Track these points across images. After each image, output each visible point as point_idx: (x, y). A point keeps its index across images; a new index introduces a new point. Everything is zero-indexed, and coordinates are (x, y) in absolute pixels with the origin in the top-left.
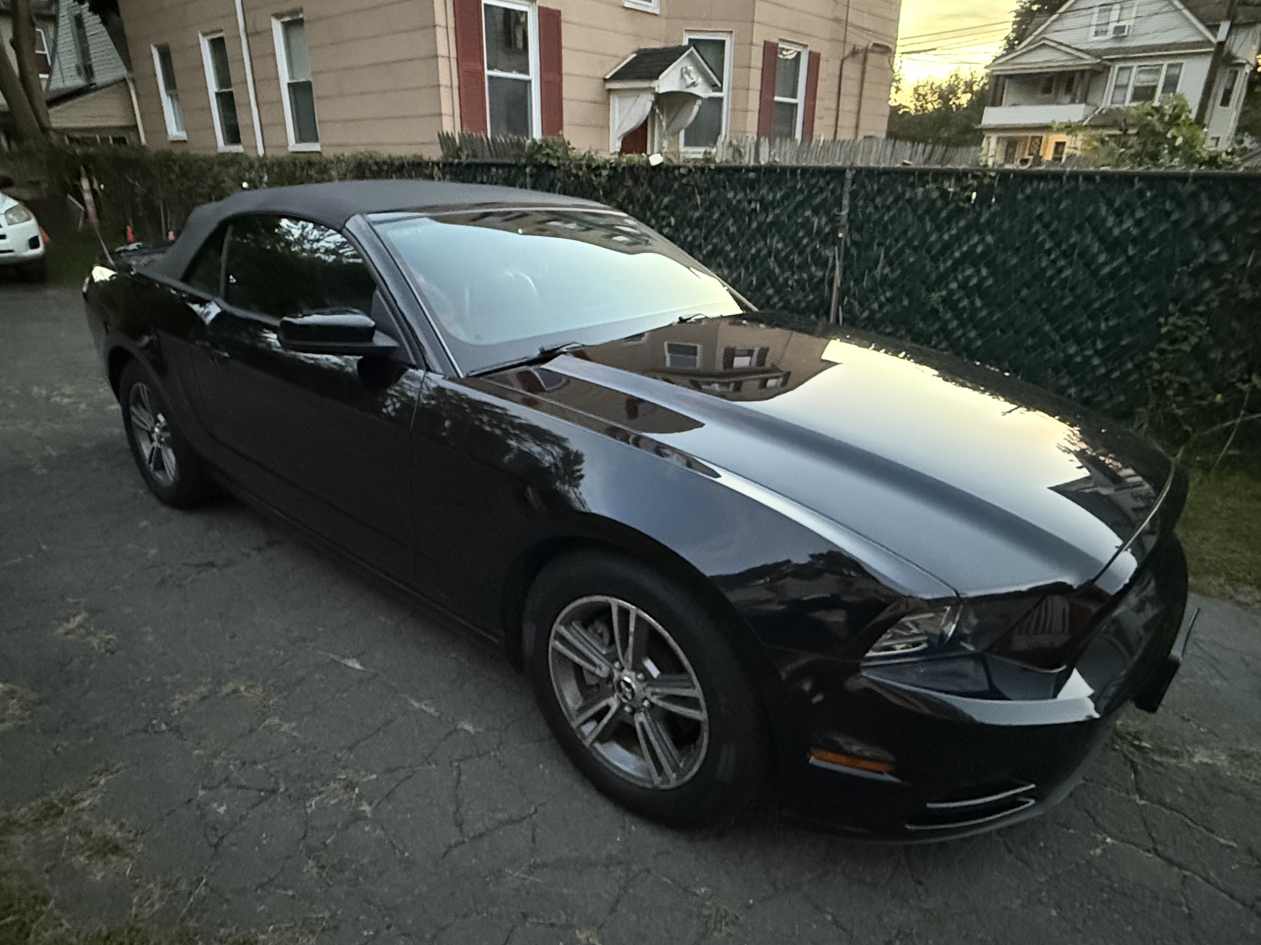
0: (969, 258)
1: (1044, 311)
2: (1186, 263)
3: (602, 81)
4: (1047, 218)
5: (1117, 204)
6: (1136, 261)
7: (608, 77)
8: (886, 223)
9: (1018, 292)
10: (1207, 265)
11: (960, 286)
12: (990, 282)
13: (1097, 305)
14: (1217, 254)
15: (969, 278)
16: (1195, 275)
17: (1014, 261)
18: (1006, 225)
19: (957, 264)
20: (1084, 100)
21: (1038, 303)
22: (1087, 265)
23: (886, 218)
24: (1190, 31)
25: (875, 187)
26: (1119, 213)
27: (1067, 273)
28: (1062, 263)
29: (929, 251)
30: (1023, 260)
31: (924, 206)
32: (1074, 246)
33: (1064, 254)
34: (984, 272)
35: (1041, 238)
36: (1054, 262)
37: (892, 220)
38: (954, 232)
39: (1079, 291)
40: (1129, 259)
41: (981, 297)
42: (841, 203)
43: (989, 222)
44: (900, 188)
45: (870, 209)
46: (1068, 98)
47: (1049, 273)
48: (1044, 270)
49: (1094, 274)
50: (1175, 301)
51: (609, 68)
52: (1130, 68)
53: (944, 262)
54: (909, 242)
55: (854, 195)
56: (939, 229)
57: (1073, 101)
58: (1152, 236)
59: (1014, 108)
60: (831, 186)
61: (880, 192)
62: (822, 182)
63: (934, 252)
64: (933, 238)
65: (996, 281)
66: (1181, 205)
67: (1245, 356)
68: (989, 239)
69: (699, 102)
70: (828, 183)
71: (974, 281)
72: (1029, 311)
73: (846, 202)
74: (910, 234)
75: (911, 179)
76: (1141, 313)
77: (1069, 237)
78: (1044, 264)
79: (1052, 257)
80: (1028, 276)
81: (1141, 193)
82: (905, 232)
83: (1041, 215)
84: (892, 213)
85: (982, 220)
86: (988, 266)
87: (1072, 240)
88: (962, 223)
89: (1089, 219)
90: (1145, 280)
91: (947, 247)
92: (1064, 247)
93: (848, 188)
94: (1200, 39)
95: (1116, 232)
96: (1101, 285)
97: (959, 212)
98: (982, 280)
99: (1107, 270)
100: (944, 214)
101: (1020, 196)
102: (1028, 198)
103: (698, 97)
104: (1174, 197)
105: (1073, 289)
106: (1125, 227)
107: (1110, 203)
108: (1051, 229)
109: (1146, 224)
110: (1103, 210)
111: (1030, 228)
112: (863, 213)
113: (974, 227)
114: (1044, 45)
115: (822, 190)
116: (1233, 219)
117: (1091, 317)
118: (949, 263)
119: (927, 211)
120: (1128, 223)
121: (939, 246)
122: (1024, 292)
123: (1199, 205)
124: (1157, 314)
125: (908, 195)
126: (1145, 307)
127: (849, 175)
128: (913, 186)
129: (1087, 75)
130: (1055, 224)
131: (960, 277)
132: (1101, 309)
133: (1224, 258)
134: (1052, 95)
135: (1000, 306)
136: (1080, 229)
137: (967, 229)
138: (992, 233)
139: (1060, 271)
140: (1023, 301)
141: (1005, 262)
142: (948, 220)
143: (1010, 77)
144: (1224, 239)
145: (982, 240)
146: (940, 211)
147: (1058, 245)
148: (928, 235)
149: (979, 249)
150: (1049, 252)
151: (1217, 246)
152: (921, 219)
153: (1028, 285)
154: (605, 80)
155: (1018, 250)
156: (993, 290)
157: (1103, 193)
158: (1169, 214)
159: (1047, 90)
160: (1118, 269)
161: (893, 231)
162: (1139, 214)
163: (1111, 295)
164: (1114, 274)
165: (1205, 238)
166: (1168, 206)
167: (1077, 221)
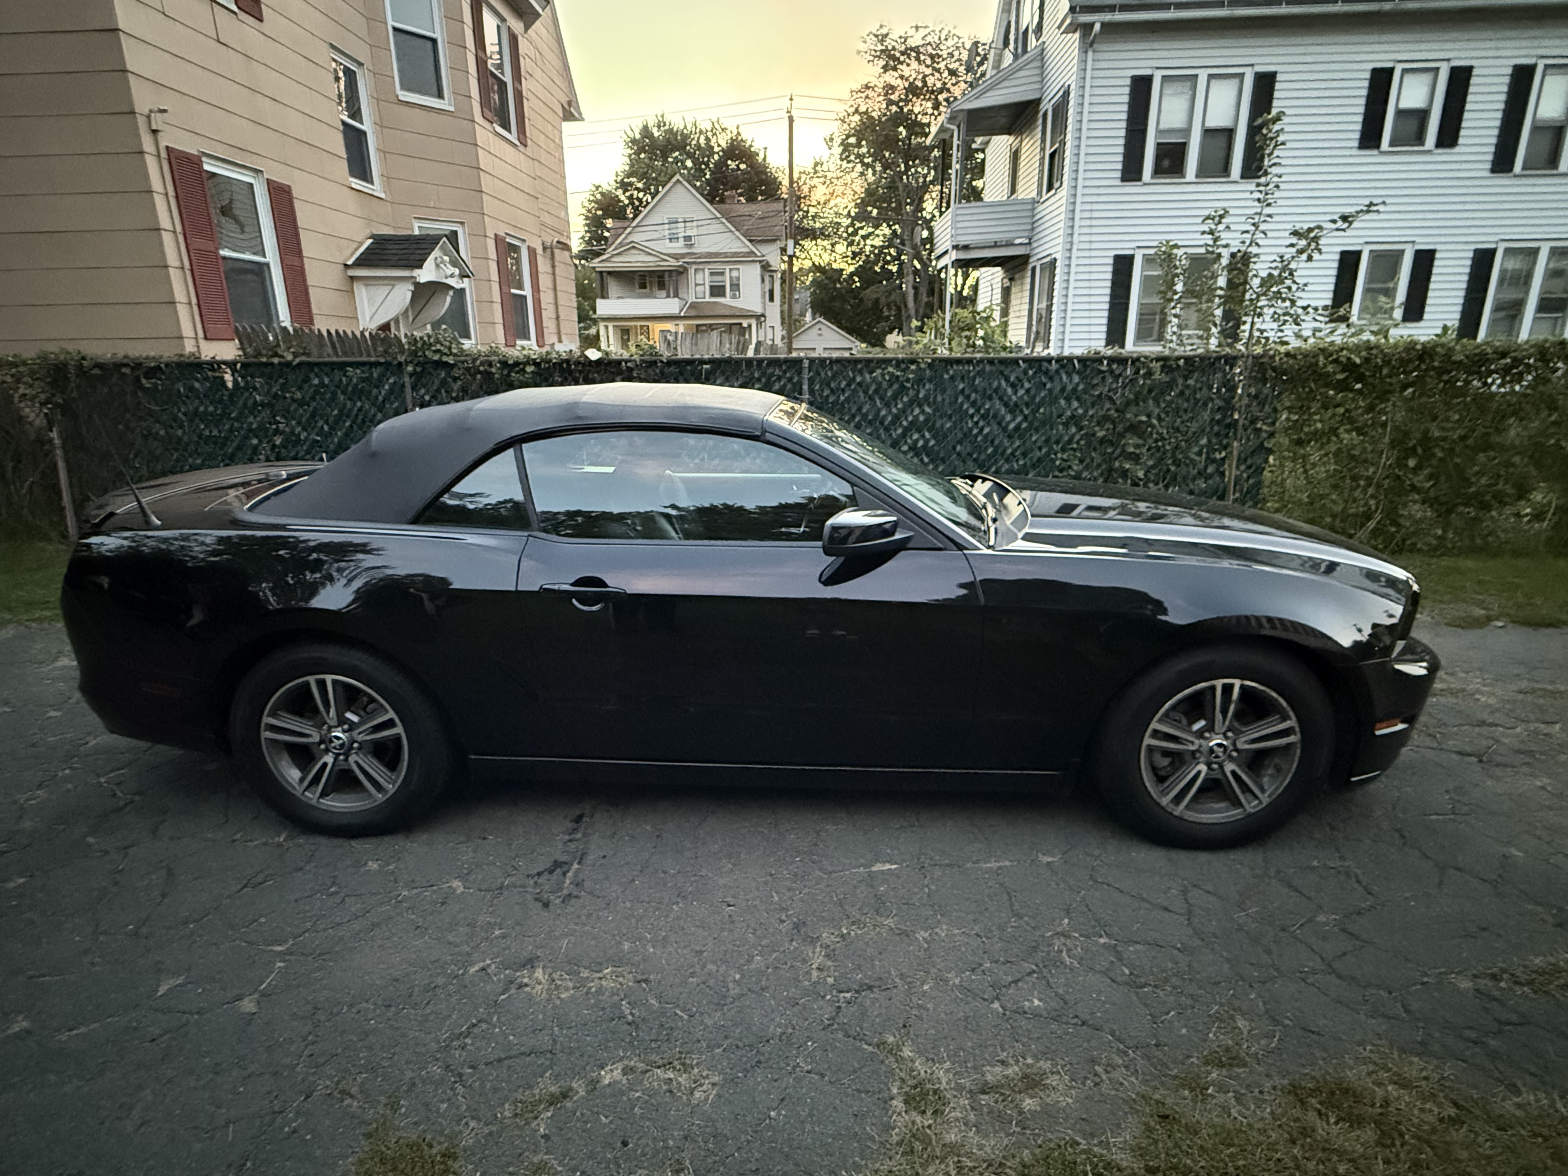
0: (914, 426)
1: (975, 460)
2: (1060, 416)
3: (342, 267)
4: (967, 392)
5: (1012, 379)
6: (1030, 418)
7: (350, 262)
8: (843, 404)
9: (954, 448)
10: (1073, 417)
11: (910, 448)
12: (932, 443)
13: (1009, 451)
14: (1076, 409)
15: (917, 441)
16: (1066, 425)
17: (948, 425)
18: (939, 399)
19: (906, 431)
20: (676, 295)
21: (970, 455)
22: (999, 424)
23: (842, 398)
24: (739, 244)
25: (829, 373)
26: (1013, 386)
27: (986, 430)
28: (981, 424)
29: (882, 423)
30: (955, 423)
31: (873, 387)
32: (989, 409)
33: (983, 417)
34: (927, 435)
35: (965, 407)
36: (977, 423)
37: (847, 400)
38: (900, 406)
39: (996, 442)
40: (1026, 418)
41: (928, 455)
42: (801, 388)
43: (926, 398)
44: (850, 373)
45: (826, 392)
46: (664, 293)
47: (975, 431)
48: (971, 430)
49: (1005, 429)
50: (1057, 442)
51: (349, 252)
52: (703, 270)
53: (895, 430)
54: (865, 416)
55: (811, 381)
56: (887, 405)
57: (668, 296)
58: (1037, 400)
59: (621, 301)
60: (788, 375)
61: (834, 377)
62: (778, 372)
63: (886, 423)
64: (883, 413)
65: (937, 442)
66: (1051, 379)
67: (1102, 474)
68: (928, 410)
69: (451, 293)
70: (785, 372)
71: (921, 443)
72: (964, 461)
73: (805, 387)
74: (864, 411)
75: (859, 366)
76: (1038, 454)
77: (984, 404)
78: (970, 425)
79: (975, 419)
80: (960, 435)
81: (1025, 372)
82: (859, 409)
83: (963, 390)
84: (846, 395)
85: (921, 395)
86: (929, 431)
87: (987, 406)
88: (905, 399)
89: (996, 391)
90: (1037, 430)
91: (896, 418)
92: (982, 411)
93: (806, 375)
94: (746, 250)
95: (1014, 398)
96: (1010, 437)
97: (903, 389)
98: (927, 442)
99: (1012, 426)
100: (889, 394)
101: (946, 376)
102: (952, 378)
103: (452, 288)
104: (1046, 373)
105: (992, 442)
106: (1019, 395)
107: (1007, 380)
108: (972, 399)
109: (1032, 392)
110: (1003, 383)
111: (957, 400)
112: (821, 396)
113: (915, 401)
114: (634, 247)
115: (779, 379)
116: (1081, 387)
117: (1007, 460)
118: (900, 431)
119: (876, 391)
120: (1021, 392)
121: (890, 418)
122: (958, 448)
123: (1061, 378)
124: (1048, 454)
125: (858, 379)
126: (1040, 449)
127: (806, 363)
128: (861, 372)
129: (674, 274)
130: (973, 395)
131: (909, 441)
132: (1012, 454)
133: (1080, 411)
134: (647, 290)
135: (943, 460)
136: (990, 398)
137: (911, 403)
138: (929, 405)
139: (982, 430)
140: (959, 454)
141: (942, 426)
142: (895, 397)
143: (609, 273)
144: (1078, 399)
145: (923, 412)
146: (886, 390)
147: (978, 411)
148: (879, 411)
149: (922, 418)
150: (972, 416)
151: (1075, 404)
152: (871, 398)
153: (960, 442)
154: (346, 265)
155: (950, 417)
156: (936, 448)
157: (1002, 373)
158: (1045, 385)
159: (643, 286)
160: (1020, 424)
161: (849, 409)
162: (1027, 385)
163: (1017, 443)
164: (1017, 428)
165: (1068, 399)
166: (1044, 379)
167: (989, 392)
